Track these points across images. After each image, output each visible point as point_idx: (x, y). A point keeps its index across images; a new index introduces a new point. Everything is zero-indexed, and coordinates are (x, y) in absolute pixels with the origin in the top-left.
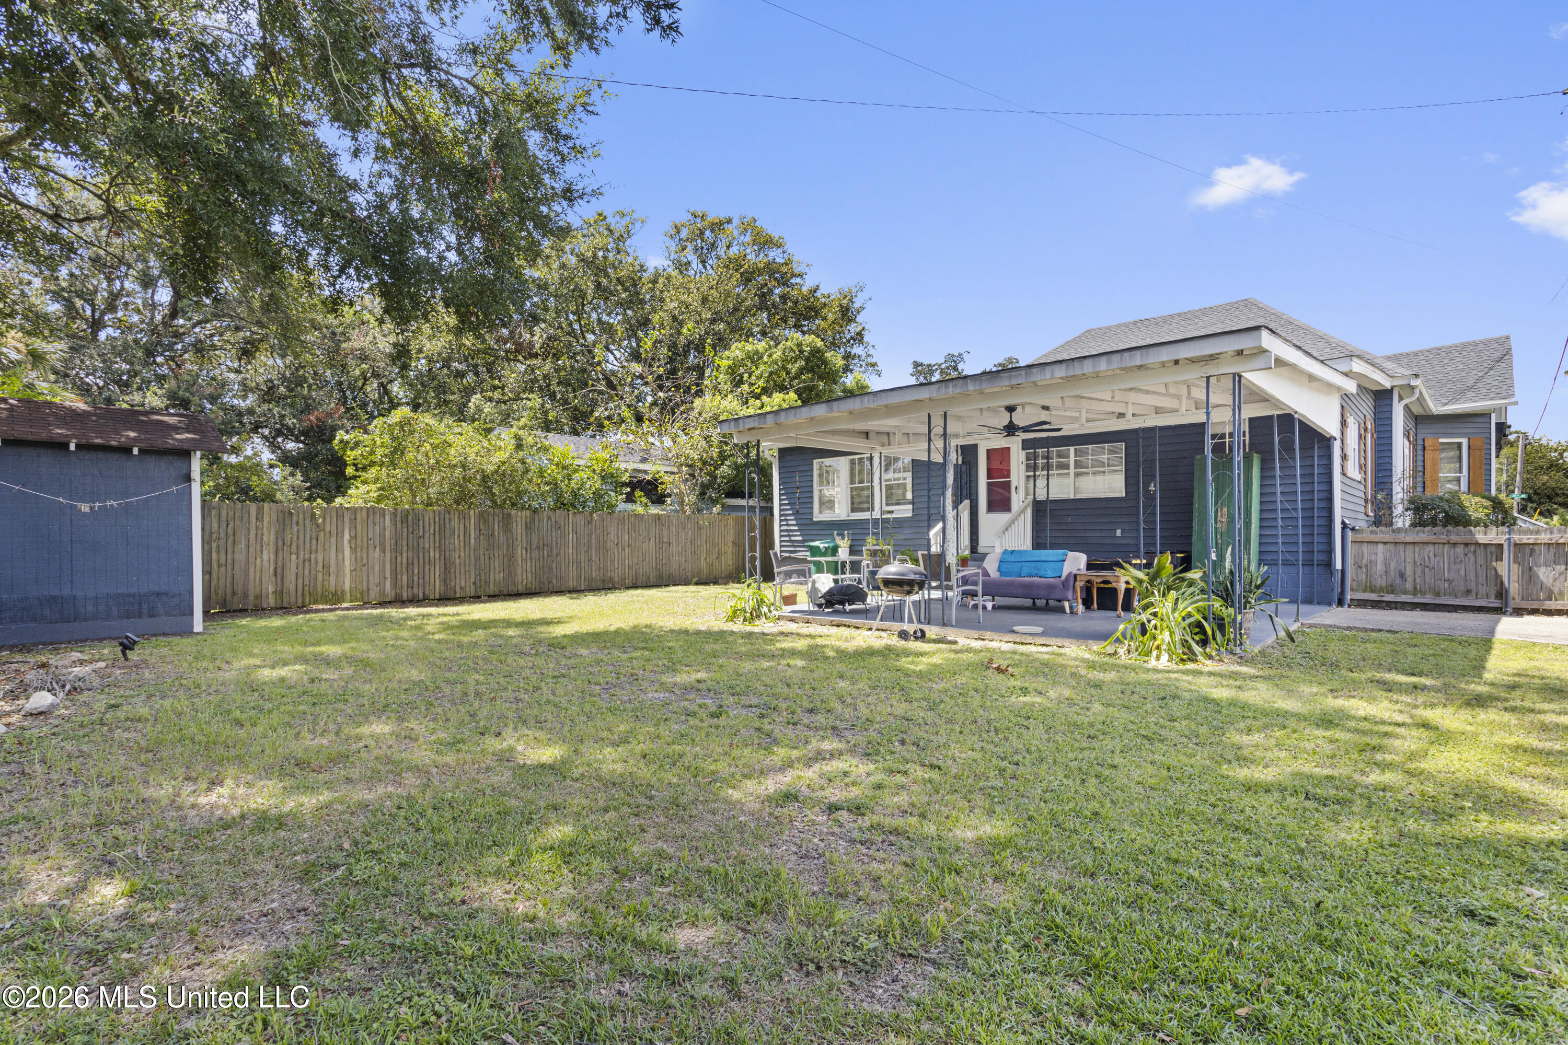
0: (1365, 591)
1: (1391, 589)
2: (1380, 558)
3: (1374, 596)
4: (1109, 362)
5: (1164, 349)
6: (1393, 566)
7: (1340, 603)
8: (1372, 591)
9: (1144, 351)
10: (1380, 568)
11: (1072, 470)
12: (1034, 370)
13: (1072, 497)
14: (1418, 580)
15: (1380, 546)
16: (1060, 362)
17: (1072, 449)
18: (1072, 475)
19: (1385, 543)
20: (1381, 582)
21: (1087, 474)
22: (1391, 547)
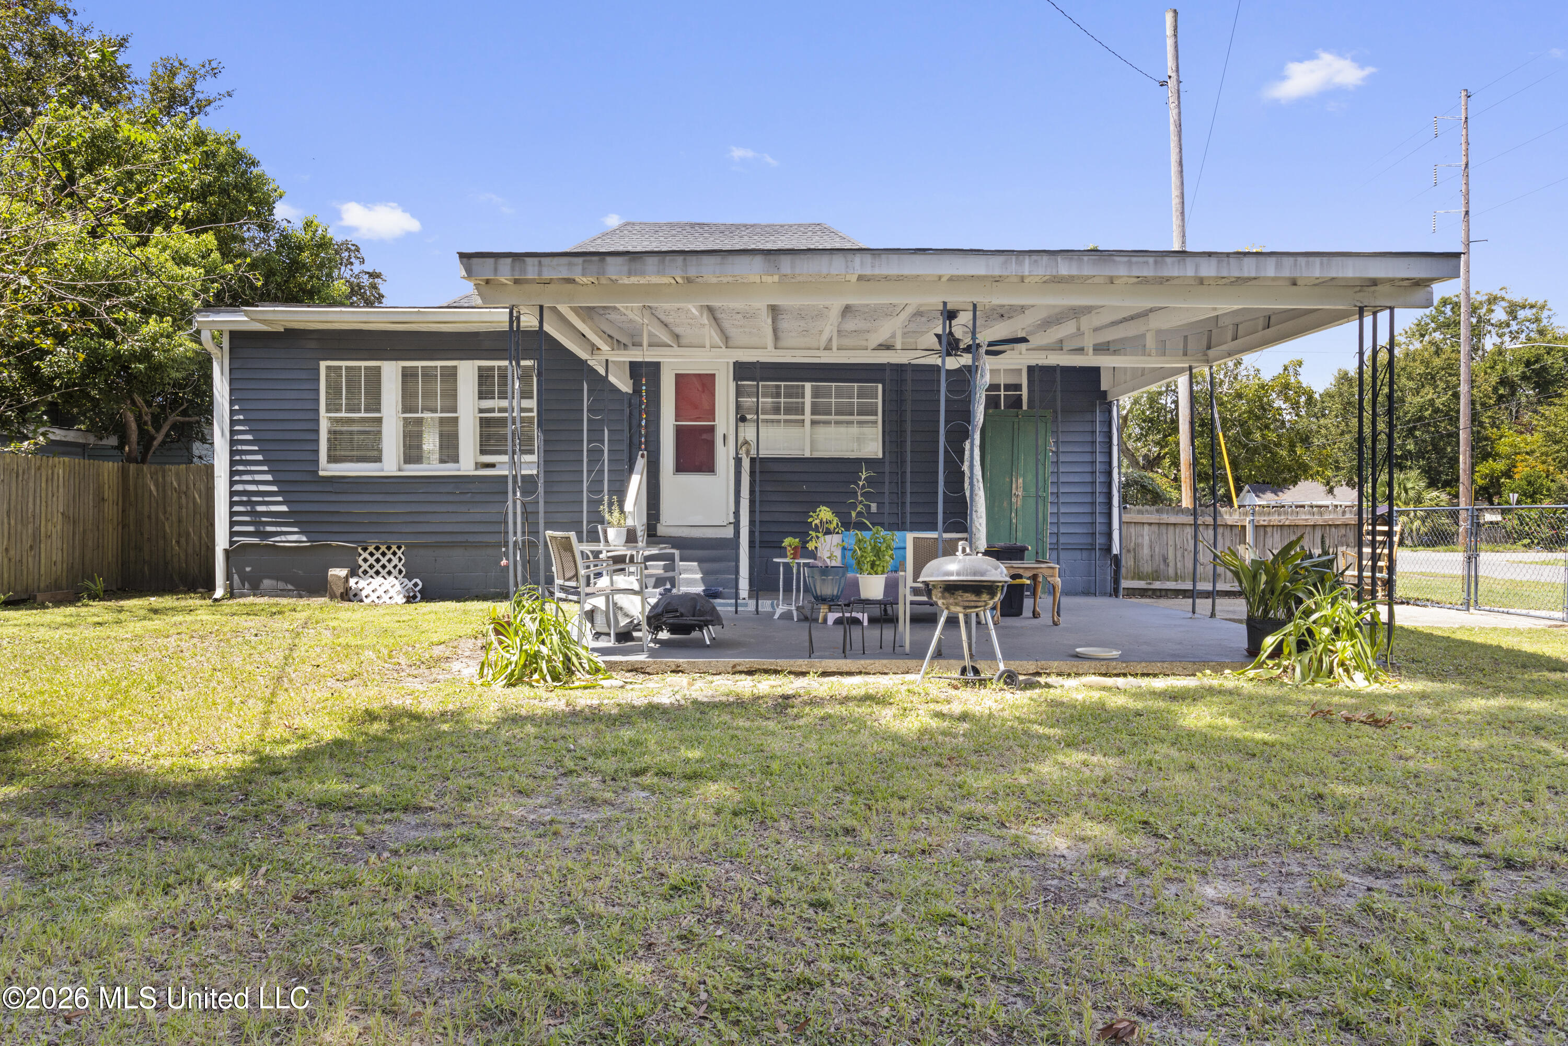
0: (1133, 579)
1: (1156, 575)
2: (1146, 539)
3: (1141, 584)
4: (1278, 266)
5: (1350, 261)
6: (1157, 550)
7: (1115, 592)
8: (1140, 579)
9: (1325, 259)
10: (1146, 551)
11: (808, 416)
12: (1169, 260)
13: (807, 454)
14: (1179, 565)
15: (1146, 527)
16: (1210, 254)
17: (808, 386)
18: (808, 423)
19: (1150, 524)
20: (1147, 568)
21: (828, 423)
22: (1155, 528)
